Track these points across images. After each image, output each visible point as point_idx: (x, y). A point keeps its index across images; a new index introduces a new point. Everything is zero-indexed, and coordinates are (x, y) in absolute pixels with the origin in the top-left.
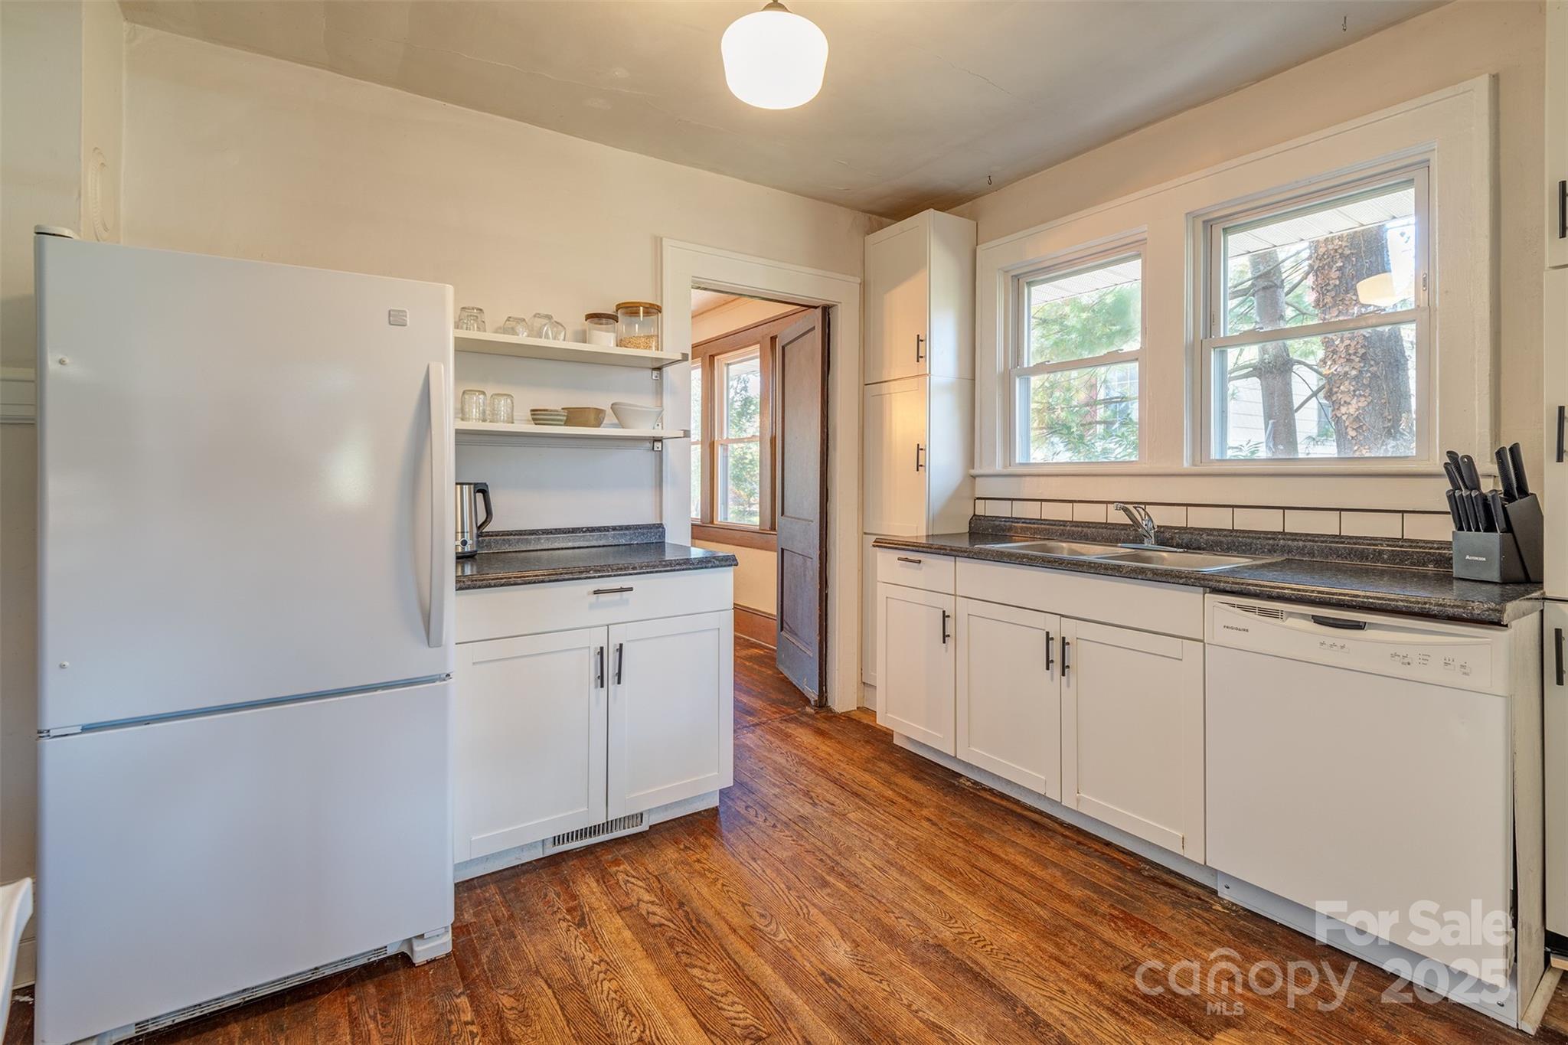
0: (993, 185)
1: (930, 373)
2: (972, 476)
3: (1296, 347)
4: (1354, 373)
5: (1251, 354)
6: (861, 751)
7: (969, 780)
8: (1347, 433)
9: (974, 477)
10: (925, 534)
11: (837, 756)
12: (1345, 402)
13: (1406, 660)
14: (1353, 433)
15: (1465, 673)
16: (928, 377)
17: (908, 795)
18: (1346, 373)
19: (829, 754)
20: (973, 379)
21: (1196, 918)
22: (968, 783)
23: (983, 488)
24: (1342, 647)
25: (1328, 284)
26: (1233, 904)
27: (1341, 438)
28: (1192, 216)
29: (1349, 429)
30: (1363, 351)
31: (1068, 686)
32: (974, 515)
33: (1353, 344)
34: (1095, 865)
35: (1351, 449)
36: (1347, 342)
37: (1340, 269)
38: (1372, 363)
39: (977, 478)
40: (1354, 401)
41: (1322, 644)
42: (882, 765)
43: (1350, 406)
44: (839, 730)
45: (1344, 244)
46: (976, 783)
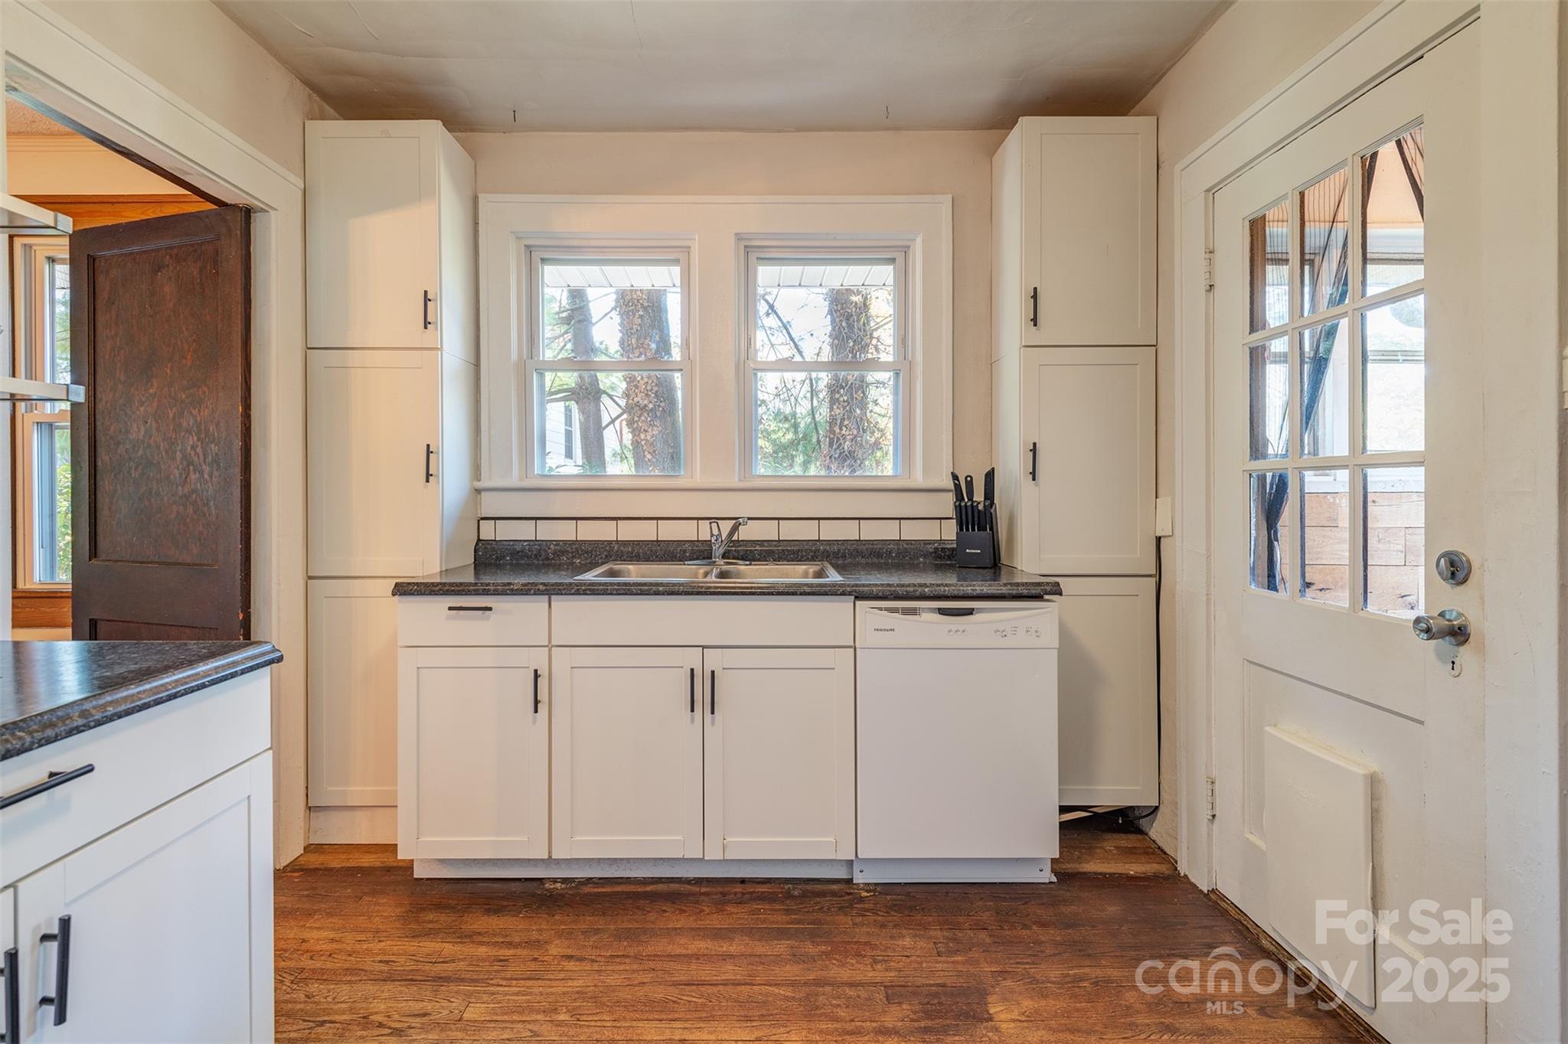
0: (514, 123)
1: (442, 347)
2: (476, 490)
3: (605, 380)
4: (651, 406)
5: (569, 379)
6: (378, 911)
7: (555, 880)
8: (644, 456)
9: (478, 491)
10: (439, 571)
11: (349, 938)
12: (644, 430)
13: (1004, 633)
14: (649, 456)
15: (1038, 636)
16: (440, 352)
17: (508, 939)
18: (646, 406)
19: (333, 940)
20: (477, 364)
21: (867, 914)
22: (558, 885)
23: (491, 505)
24: (963, 631)
25: (632, 328)
26: (868, 884)
27: (639, 461)
28: (739, 237)
29: (646, 453)
30: (656, 389)
31: (713, 723)
32: (479, 540)
33: (650, 382)
34: (759, 910)
35: (648, 469)
36: (646, 380)
37: (641, 317)
38: (662, 399)
39: (482, 493)
40: (650, 430)
41: (950, 631)
42: (431, 916)
43: (647, 434)
44: (308, 896)
45: (644, 297)
46: (565, 880)
